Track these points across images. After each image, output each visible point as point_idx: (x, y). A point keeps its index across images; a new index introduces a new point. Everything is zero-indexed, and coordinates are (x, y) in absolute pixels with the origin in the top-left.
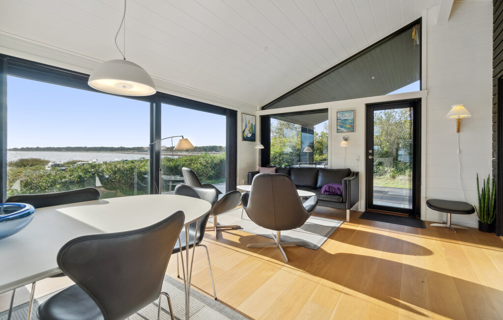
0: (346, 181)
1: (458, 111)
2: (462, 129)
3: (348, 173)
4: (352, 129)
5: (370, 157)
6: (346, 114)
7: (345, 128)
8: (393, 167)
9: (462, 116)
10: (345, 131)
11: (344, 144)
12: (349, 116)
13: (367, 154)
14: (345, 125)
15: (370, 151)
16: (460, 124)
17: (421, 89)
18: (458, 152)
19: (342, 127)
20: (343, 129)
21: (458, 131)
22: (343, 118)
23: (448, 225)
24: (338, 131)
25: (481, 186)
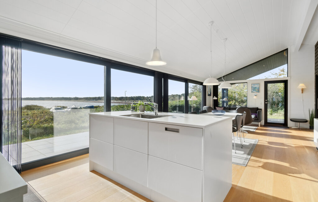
0: (258, 112)
1: (302, 86)
2: (304, 92)
3: (257, 109)
4: (259, 91)
5: (266, 103)
6: (256, 85)
7: (255, 91)
8: (271, 109)
9: (303, 88)
10: (255, 92)
11: (255, 97)
12: (257, 86)
13: (265, 101)
14: (255, 89)
15: (266, 100)
16: (303, 90)
17: (288, 77)
18: (302, 100)
19: (254, 90)
20: (254, 91)
21: (302, 93)
22: (254, 87)
23: (298, 128)
24: (252, 92)
25: (311, 113)
